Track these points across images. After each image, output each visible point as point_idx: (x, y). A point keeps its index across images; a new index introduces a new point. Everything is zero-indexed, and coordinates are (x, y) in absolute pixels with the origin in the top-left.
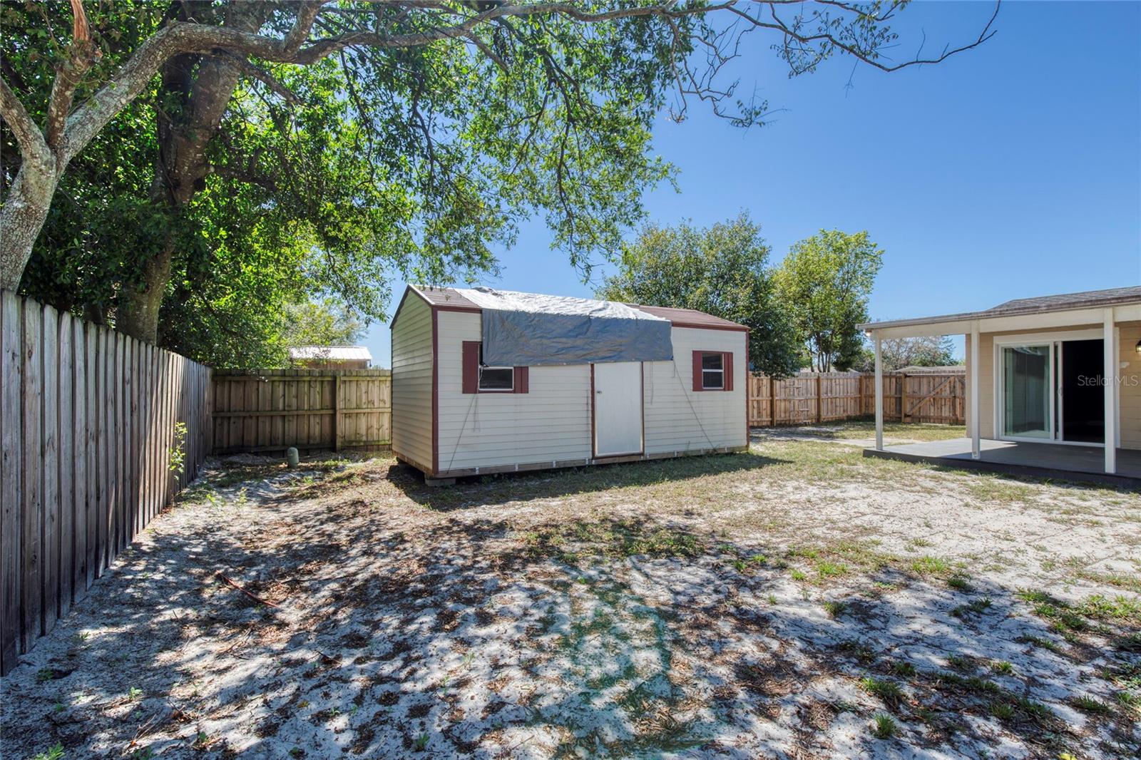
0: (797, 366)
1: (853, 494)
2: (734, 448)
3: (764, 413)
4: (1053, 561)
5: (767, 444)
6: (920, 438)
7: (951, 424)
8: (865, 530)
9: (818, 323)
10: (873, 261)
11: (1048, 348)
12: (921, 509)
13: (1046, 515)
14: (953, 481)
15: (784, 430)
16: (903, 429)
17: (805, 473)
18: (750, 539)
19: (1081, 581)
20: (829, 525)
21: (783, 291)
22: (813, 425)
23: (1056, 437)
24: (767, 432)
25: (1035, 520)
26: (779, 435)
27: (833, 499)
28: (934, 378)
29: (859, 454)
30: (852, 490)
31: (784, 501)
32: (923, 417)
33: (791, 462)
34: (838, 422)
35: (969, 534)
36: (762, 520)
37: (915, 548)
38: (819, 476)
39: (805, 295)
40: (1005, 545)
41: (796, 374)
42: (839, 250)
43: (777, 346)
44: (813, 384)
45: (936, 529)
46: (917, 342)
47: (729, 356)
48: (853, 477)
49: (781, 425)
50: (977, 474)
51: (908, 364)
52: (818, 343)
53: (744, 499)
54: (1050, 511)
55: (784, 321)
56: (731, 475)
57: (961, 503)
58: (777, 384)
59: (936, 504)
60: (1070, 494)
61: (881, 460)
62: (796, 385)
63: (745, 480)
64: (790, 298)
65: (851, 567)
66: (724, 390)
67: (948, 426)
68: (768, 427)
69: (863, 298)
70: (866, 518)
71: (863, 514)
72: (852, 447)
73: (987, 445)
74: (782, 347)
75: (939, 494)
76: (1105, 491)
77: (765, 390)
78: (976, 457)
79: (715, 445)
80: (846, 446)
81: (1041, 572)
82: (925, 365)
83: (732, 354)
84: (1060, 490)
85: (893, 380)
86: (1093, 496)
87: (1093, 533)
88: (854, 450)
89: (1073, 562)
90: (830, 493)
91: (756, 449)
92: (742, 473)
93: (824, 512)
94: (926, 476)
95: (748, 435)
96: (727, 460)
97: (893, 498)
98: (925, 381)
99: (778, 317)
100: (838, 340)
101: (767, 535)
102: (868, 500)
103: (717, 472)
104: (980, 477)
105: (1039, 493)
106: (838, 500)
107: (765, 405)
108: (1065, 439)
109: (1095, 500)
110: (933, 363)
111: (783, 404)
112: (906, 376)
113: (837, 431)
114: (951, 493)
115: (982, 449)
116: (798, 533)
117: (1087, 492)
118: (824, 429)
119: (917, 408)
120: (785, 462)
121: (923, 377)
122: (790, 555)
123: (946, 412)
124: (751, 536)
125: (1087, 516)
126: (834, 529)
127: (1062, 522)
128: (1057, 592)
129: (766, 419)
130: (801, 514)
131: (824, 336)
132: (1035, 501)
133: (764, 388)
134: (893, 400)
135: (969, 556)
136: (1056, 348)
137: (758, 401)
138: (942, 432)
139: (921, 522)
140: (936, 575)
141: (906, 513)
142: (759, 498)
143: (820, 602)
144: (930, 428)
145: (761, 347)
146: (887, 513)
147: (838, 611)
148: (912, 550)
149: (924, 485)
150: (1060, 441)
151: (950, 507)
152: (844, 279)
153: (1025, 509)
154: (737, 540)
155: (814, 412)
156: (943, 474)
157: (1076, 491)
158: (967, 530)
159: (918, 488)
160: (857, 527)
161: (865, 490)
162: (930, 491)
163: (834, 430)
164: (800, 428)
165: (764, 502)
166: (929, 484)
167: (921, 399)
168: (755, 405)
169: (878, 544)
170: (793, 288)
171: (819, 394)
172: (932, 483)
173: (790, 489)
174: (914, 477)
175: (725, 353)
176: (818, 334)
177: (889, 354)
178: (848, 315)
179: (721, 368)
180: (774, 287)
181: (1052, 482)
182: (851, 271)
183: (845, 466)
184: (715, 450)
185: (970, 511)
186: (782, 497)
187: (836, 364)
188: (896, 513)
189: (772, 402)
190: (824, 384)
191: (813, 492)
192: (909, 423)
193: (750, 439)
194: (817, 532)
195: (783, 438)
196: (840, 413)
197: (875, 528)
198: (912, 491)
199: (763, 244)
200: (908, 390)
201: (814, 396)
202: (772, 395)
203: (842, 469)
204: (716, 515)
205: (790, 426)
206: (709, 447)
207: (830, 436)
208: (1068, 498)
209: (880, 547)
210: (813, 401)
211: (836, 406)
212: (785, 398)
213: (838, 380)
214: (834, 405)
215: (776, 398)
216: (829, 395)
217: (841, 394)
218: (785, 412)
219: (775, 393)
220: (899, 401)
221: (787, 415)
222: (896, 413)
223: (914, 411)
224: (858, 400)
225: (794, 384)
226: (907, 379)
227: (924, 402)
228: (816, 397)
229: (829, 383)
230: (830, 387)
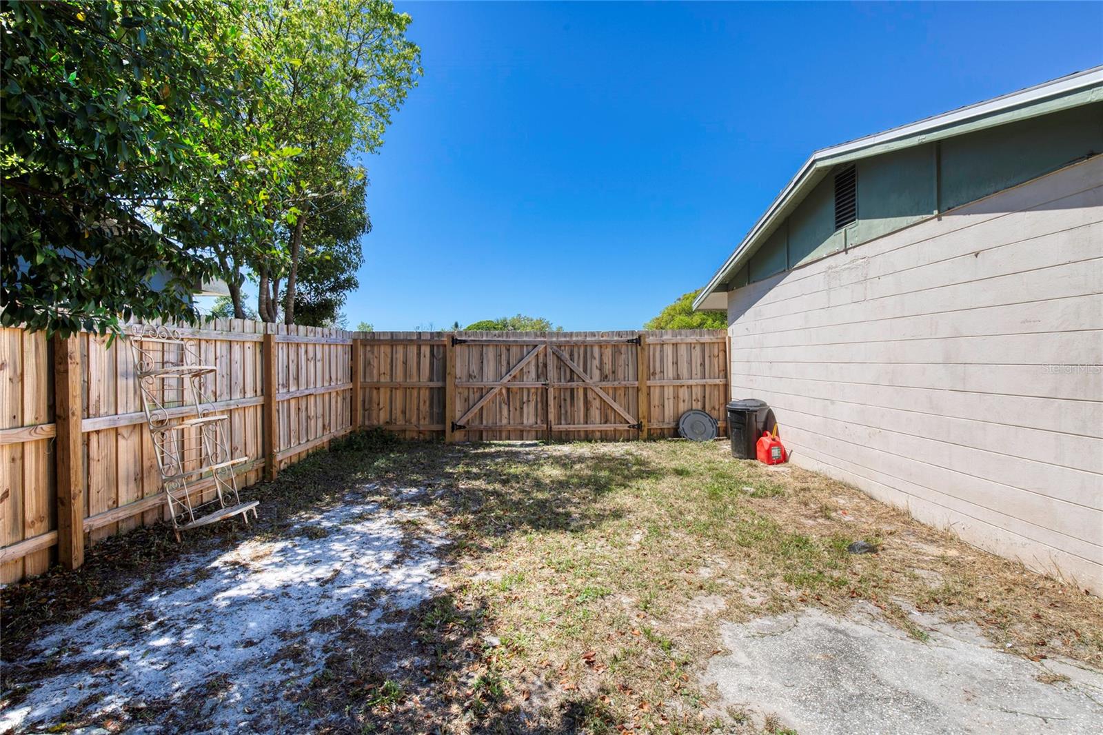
32: (490, 428)
44: (247, 360)
62: (191, 363)
85: (426, 350)
98: (490, 353)
112: (453, 342)
119: (476, 410)
121: (488, 343)
123: (531, 416)
134: (425, 394)
155: (252, 447)
167: (483, 391)
171: (265, 391)
189: (57, 450)
190: (280, 357)
192: (459, 443)
200: (458, 372)
201: (253, 398)
202: (56, 412)
210: (250, 413)
211: (308, 417)
212: (137, 417)
213: (310, 348)
214: (303, 415)
215: (88, 425)
216: (293, 389)
217: (319, 384)
218: (140, 478)
219: (76, 404)
220: (439, 397)
221: (150, 486)
222: (425, 425)
223: (470, 415)
224: (348, 396)
225: (181, 361)
226: (458, 347)
227: (490, 396)
228: (260, 400)
229: (292, 356)
230: (292, 367)
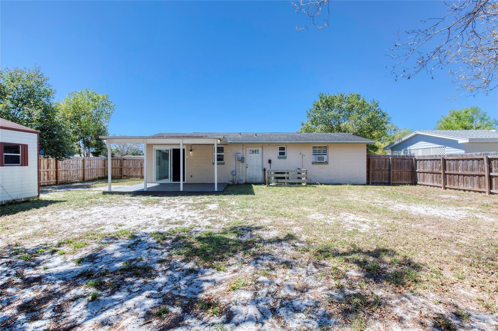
0: (73, 154)
1: (96, 211)
2: (28, 198)
3: (52, 178)
4: (162, 221)
5: (52, 194)
6: (128, 185)
7: (141, 178)
8: (99, 225)
9: (84, 134)
10: (110, 108)
11: (169, 150)
12: (124, 212)
13: (163, 207)
14: (137, 200)
15: (63, 186)
16: (122, 182)
17: (72, 205)
18: (35, 243)
19: (168, 225)
20: (82, 226)
21: (64, 115)
22: (80, 182)
23: (171, 181)
24: (53, 188)
25: (160, 209)
26: (60, 188)
27: (86, 215)
28: (135, 160)
29: (101, 193)
30: (95, 209)
31: (59, 220)
32: (131, 176)
33: (65, 201)
34: (94, 180)
35: (139, 218)
36: (44, 232)
37: (118, 227)
38: (80, 205)
39: (76, 119)
40: (150, 219)
41: (71, 157)
42: (94, 100)
43: (59, 142)
44: (81, 163)
45: (128, 219)
46: (131, 145)
47: (25, 147)
48: (96, 204)
49: (62, 183)
50: (145, 196)
51: (127, 154)
52: (84, 143)
53: (33, 223)
54: (164, 205)
55: (63, 129)
56: (25, 213)
57: (138, 207)
58: (60, 162)
59: (129, 209)
60: (171, 199)
61: (111, 195)
62: (71, 163)
63: (35, 214)
64: (67, 119)
65: (90, 241)
66: (22, 165)
67: (139, 179)
68: (54, 185)
69: (106, 124)
70: (100, 220)
71: (99, 219)
72: (98, 191)
73: (150, 185)
74: (62, 143)
75: (131, 205)
76: (179, 196)
77: (53, 166)
78: (145, 190)
79: (14, 198)
80: (96, 190)
81: (158, 225)
82: (134, 155)
83: (27, 146)
84: (169, 198)
85: (119, 161)
86: (176, 198)
87: (174, 210)
88: (99, 192)
89: (168, 220)
90: (84, 213)
91: (43, 197)
92: (34, 210)
93: (80, 221)
94: (127, 199)
95: (38, 190)
96: (23, 205)
97: (113, 210)
98: (131, 161)
99: (60, 128)
100: (94, 142)
101: (46, 239)
102: (102, 213)
103: (14, 212)
104: (146, 197)
105: (163, 200)
106: (88, 215)
107: (53, 173)
108: (173, 181)
109: (176, 200)
110: (137, 154)
111: (63, 173)
112: (124, 159)
113: (92, 184)
114: (135, 204)
115: (148, 187)
116: (65, 233)
117: (175, 197)
118: (86, 184)
119: (128, 172)
120: (62, 201)
121: (131, 160)
122: (59, 245)
123: (139, 174)
124: (36, 241)
125: (174, 205)
126: (84, 228)
127: (167, 208)
128: (161, 230)
129: (53, 180)
130: (68, 225)
131: (87, 140)
132: (161, 203)
133: (52, 165)
134: (119, 169)
135: (137, 226)
136: (171, 151)
137: (47, 172)
138: (137, 181)
139: (122, 217)
140: (124, 235)
141: (117, 215)
142: (43, 221)
143: (73, 260)
144: (132, 180)
145: (49, 142)
146: (110, 216)
147: (81, 261)
148: (117, 228)
149: (126, 203)
150: (172, 182)
151: (134, 209)
152: (97, 114)
153: (158, 206)
154: (26, 245)
155: (81, 176)
156: (134, 198)
157: (173, 198)
158: (138, 217)
159: (123, 204)
160: (95, 224)
161: (101, 209)
162: (127, 205)
163: (91, 184)
164: (73, 184)
165: (46, 223)
166: (128, 202)
167: (130, 169)
168: (46, 173)
169: (103, 229)
170: (69, 114)
171: (84, 167)
172: (129, 202)
173: (63, 214)
174: (122, 200)
175: (22, 145)
176: (84, 139)
177: (119, 150)
178: (99, 131)
179: (18, 152)
180: (58, 112)
181: (167, 196)
182: (100, 111)
183: (94, 200)
184: (14, 200)
185: (140, 210)
186: (58, 219)
187: (93, 153)
188: (113, 216)
189: (57, 172)
190: (87, 162)
191: (76, 213)
192: (125, 179)
193: (40, 192)
194: (75, 231)
195: (63, 190)
196: (95, 176)
197: (103, 223)
198: (121, 206)
199: (51, 88)
200: (125, 165)
201: (81, 168)
202: (57, 168)
203: (92, 201)
204: (12, 236)
205: (68, 184)
206: (9, 199)
207: (88, 187)
208: (170, 200)
209: (104, 231)
210: (81, 171)
211: (93, 173)
212: (65, 169)
213: (93, 161)
214: (92, 172)
215: (59, 170)
216: (89, 167)
217: (95, 167)
218: (65, 177)
219: (58, 167)
220: (121, 170)
221: (66, 178)
222: (119, 175)
223: (127, 174)
224: (103, 170)
225: (70, 162)
226: (125, 160)
227: (131, 170)
228: (83, 169)
229: (89, 162)
230: (89, 164)
